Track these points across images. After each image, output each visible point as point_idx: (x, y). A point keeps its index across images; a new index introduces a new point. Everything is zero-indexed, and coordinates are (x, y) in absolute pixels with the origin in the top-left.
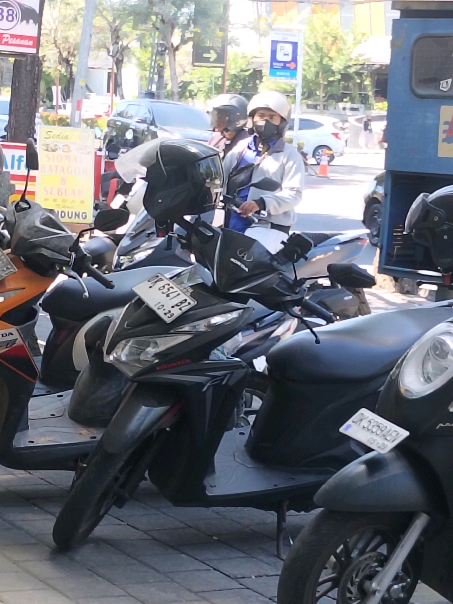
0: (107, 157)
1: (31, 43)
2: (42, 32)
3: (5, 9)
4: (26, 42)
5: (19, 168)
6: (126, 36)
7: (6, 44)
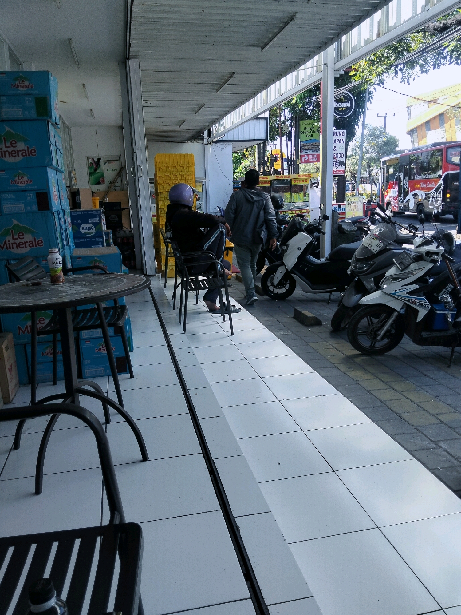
0: (367, 205)
1: (343, 172)
2: (346, 168)
3: (334, 163)
4: (341, 172)
5: (340, 211)
6: (372, 166)
7: (335, 173)
